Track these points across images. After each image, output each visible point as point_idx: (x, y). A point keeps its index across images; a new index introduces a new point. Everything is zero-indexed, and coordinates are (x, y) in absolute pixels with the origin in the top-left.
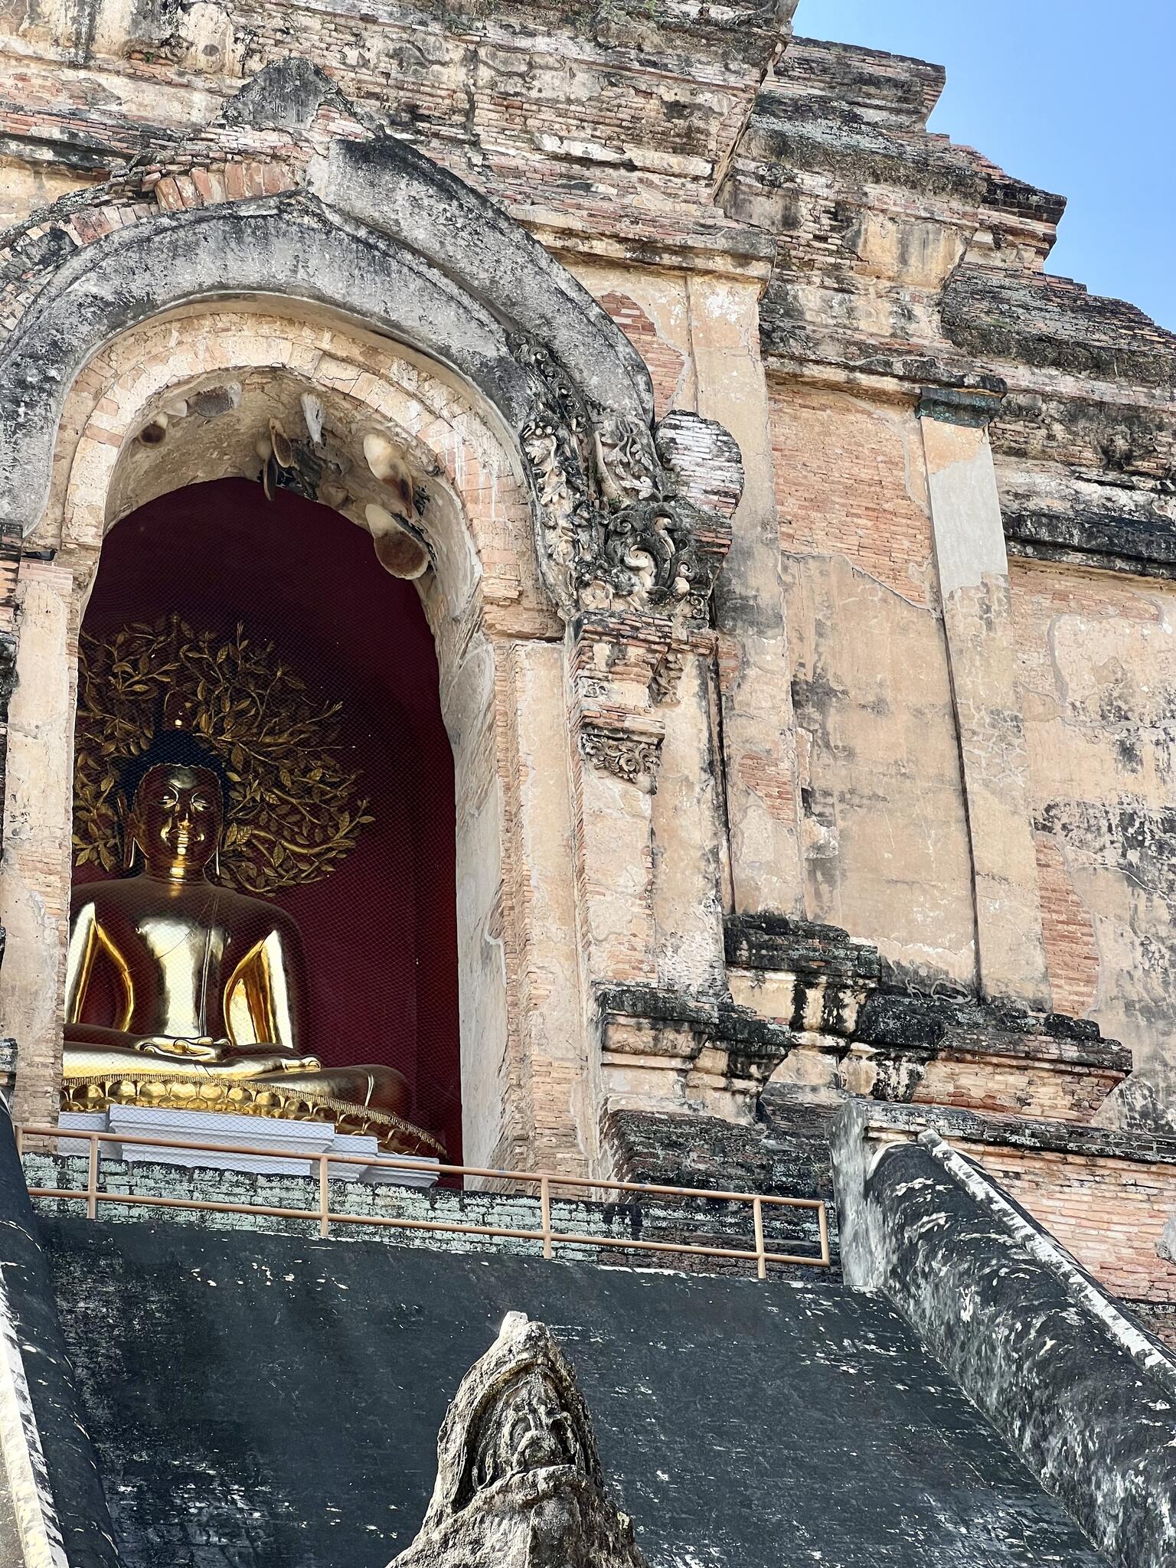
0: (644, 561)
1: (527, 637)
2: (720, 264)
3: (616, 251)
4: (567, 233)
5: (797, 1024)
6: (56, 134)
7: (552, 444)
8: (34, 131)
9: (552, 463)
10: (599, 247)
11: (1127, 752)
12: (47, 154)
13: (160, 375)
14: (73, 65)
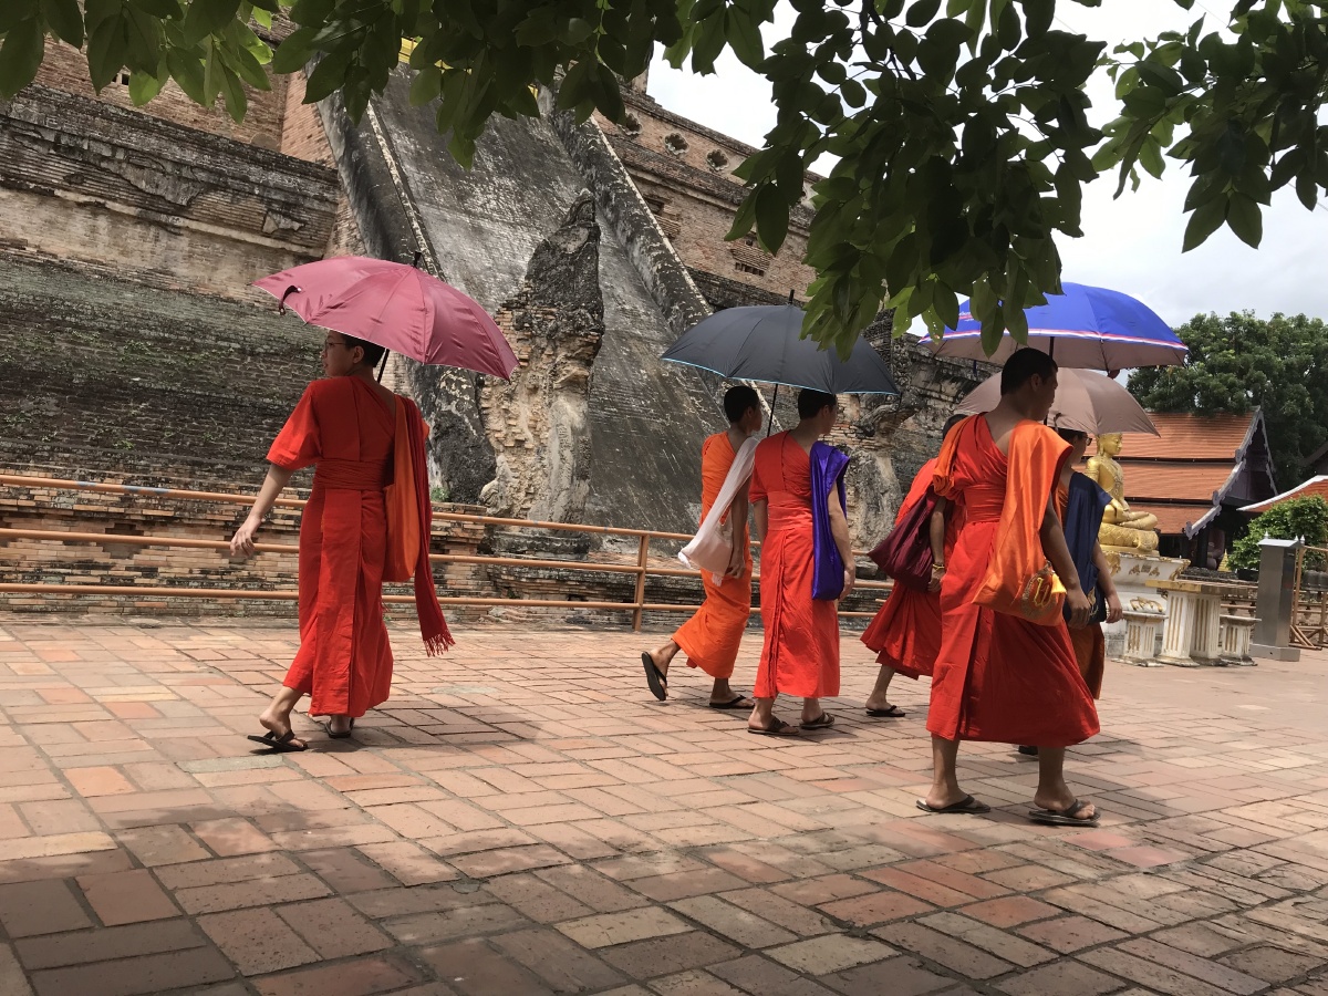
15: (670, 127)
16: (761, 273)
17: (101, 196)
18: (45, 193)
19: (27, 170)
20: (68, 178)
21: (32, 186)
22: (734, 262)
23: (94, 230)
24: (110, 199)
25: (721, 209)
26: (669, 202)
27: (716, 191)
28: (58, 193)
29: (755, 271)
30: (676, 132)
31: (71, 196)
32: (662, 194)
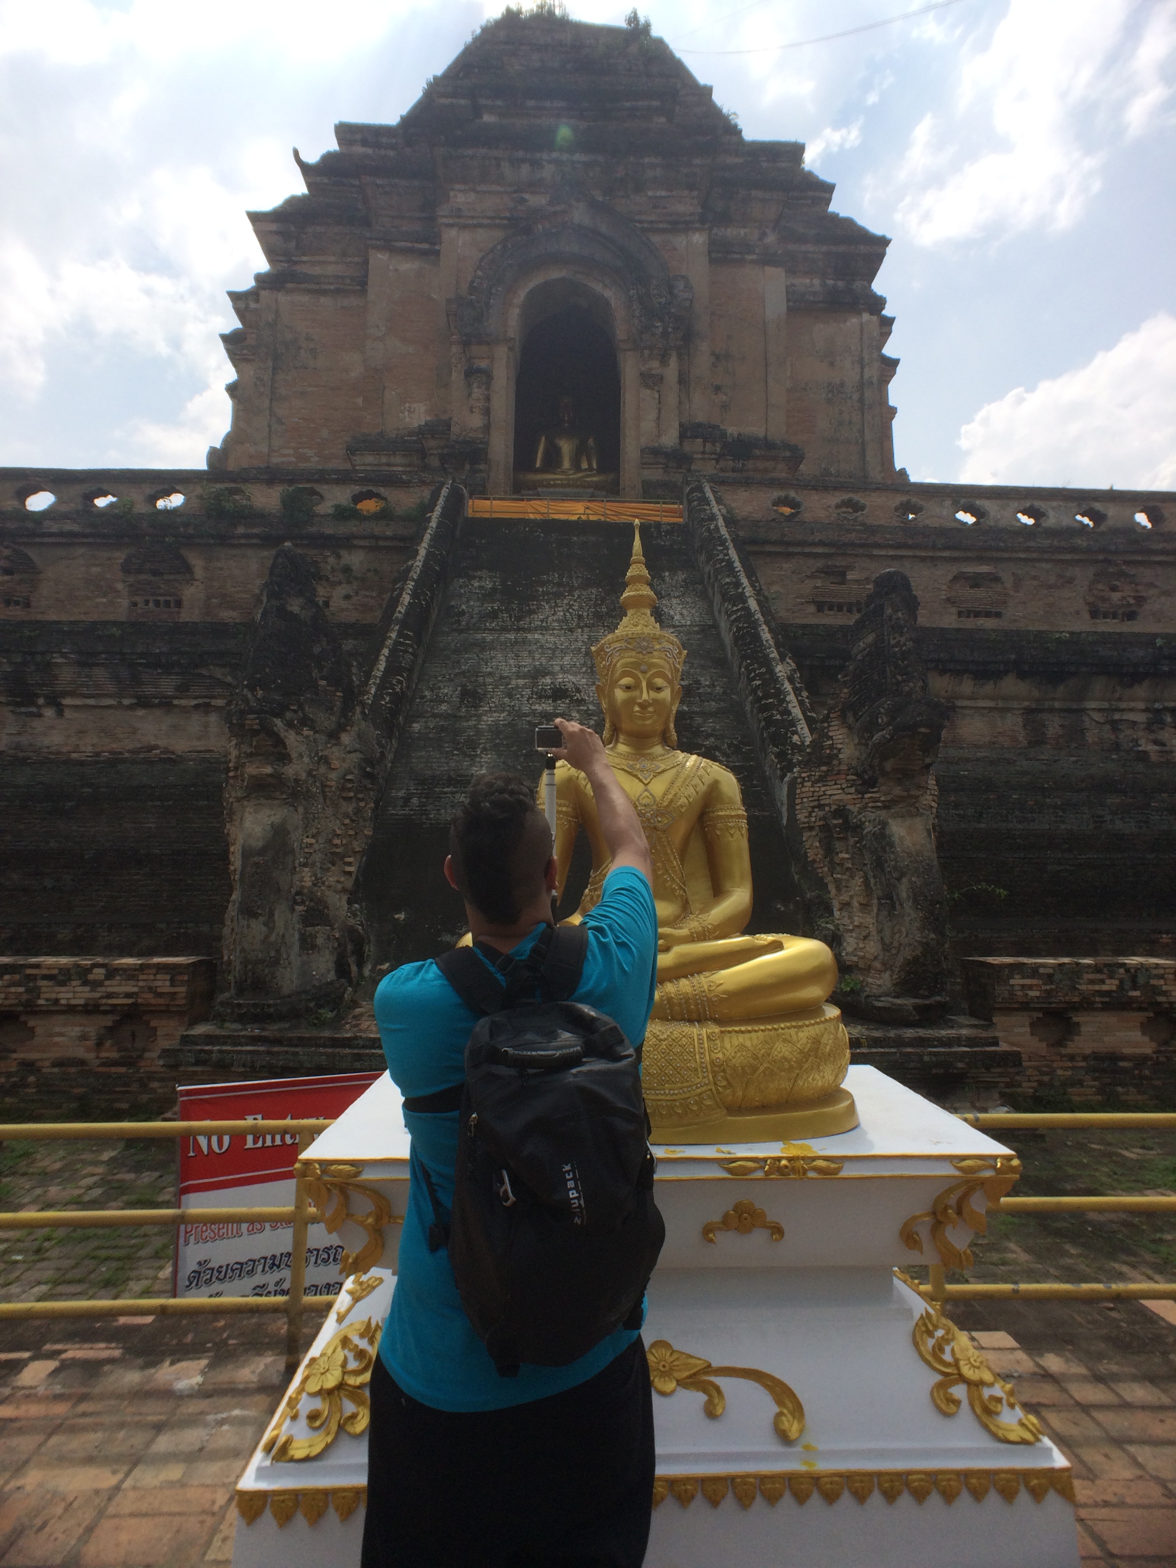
0: (659, 324)
1: (629, 350)
2: (698, 225)
3: (665, 226)
4: (651, 222)
5: (703, 453)
6: (508, 215)
7: (635, 291)
8: (502, 215)
9: (635, 297)
10: (661, 226)
11: (832, 364)
12: (506, 222)
13: (531, 285)
14: (515, 192)
15: (837, 493)
16: (998, 615)
17: (205, 697)
18: (166, 705)
19: (149, 690)
20: (178, 688)
21: (157, 701)
22: (954, 610)
23: (206, 726)
24: (213, 697)
25: (923, 559)
26: (851, 568)
27: (910, 542)
28: (176, 702)
29: (988, 615)
30: (846, 496)
31: (183, 702)
32: (840, 562)
